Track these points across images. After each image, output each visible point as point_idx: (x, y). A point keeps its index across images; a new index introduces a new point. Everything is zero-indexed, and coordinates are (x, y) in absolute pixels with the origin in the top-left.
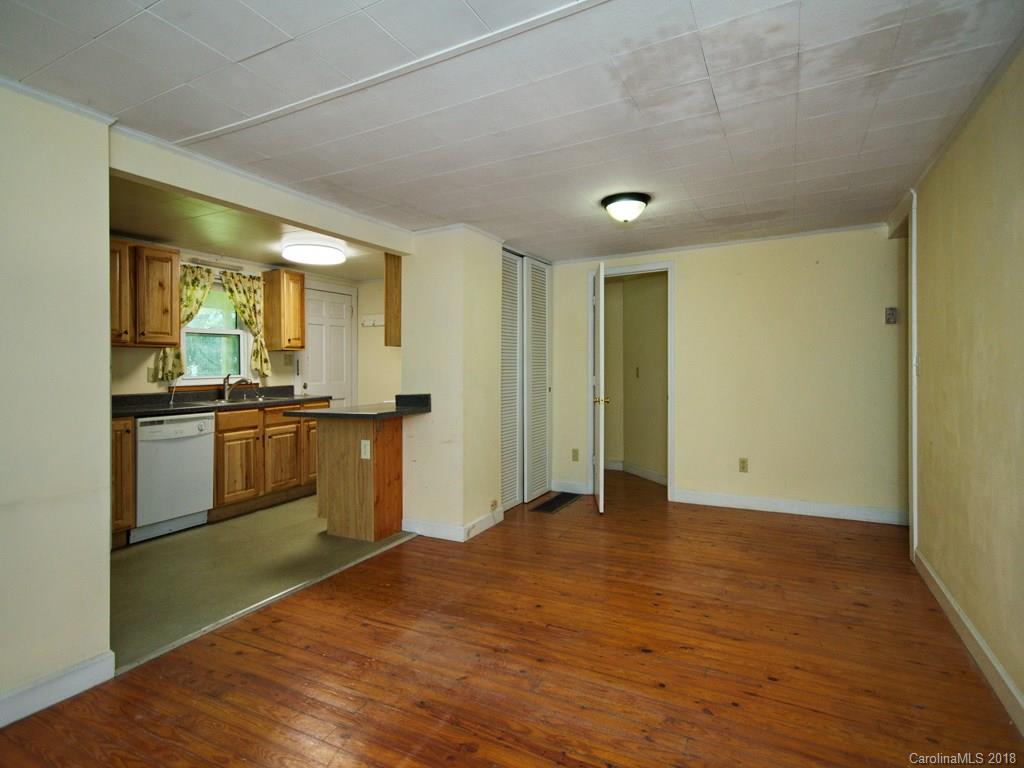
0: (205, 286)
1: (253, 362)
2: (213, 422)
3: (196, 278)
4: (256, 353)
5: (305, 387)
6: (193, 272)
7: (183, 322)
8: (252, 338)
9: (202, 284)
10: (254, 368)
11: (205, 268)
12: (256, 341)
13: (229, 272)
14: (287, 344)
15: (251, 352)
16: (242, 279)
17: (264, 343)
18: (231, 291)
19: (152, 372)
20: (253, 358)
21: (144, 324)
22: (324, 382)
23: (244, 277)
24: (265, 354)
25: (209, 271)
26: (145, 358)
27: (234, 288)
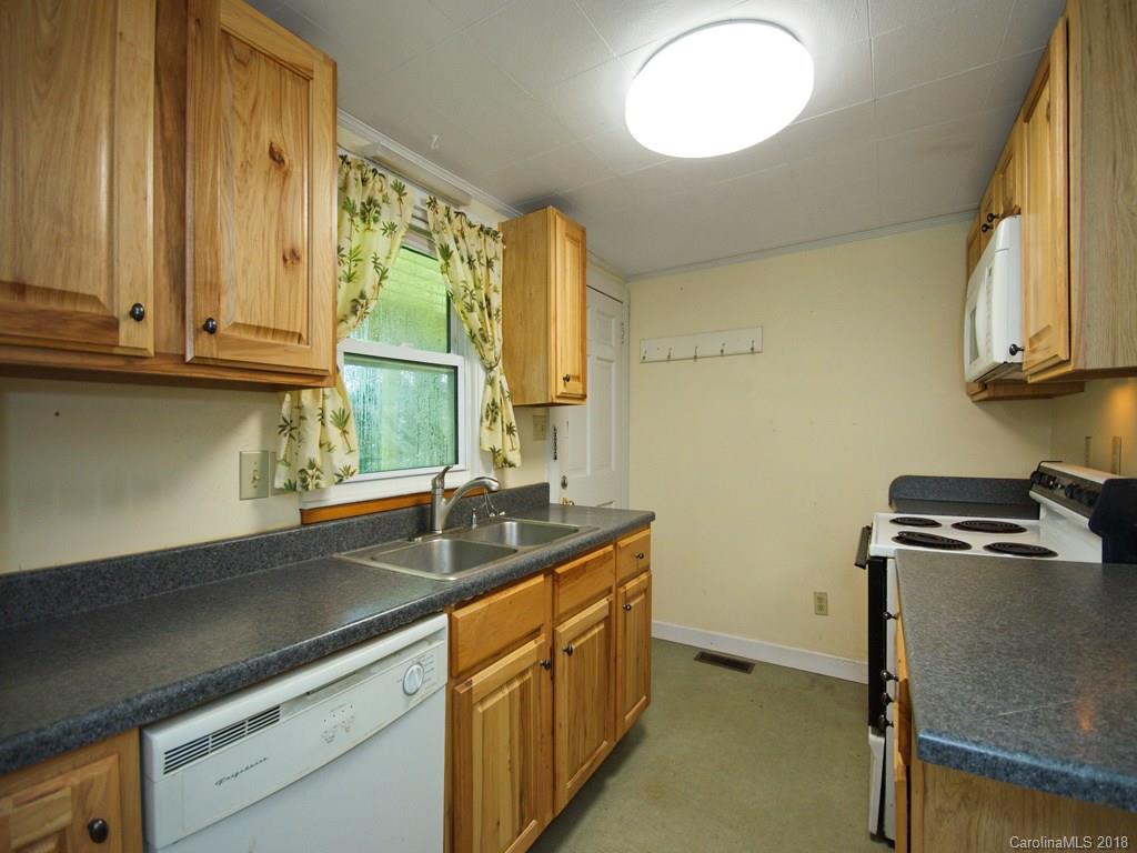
0: (393, 227)
1: (486, 432)
2: (442, 645)
3: (371, 201)
4: (493, 410)
5: (564, 485)
6: (364, 181)
7: (344, 319)
8: (481, 375)
9: (385, 218)
10: (487, 447)
11: (391, 179)
12: (491, 382)
13: (441, 204)
14: (561, 389)
15: (479, 410)
16: (467, 230)
17: (506, 387)
18: (446, 253)
19: (251, 468)
20: (486, 423)
21: (214, 289)
22: (589, 471)
23: (471, 226)
24: (508, 413)
25: (399, 190)
26: (231, 426)
27: (453, 247)
